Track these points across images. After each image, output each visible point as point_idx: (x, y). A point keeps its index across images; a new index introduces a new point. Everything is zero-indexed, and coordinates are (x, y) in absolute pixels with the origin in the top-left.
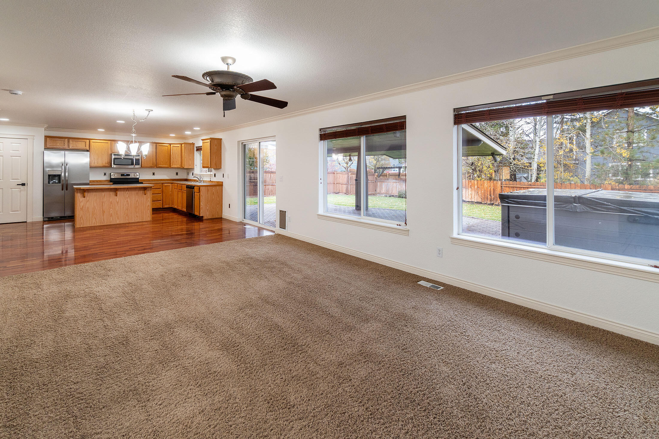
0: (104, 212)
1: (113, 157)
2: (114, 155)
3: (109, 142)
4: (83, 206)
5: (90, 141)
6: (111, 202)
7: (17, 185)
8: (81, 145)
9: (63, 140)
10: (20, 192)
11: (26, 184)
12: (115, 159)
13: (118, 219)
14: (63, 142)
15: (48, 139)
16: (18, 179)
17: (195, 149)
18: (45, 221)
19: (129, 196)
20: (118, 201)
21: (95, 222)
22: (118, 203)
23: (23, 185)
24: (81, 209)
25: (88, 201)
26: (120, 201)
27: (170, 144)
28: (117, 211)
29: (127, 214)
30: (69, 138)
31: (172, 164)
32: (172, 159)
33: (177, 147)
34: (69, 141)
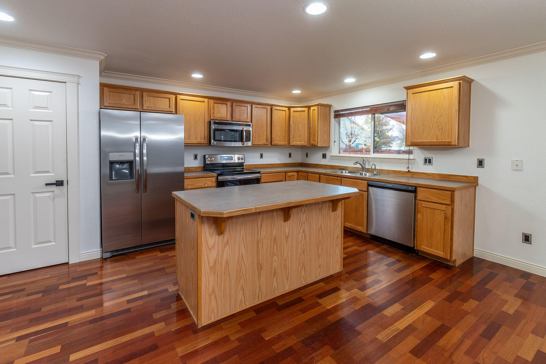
0: (260, 267)
1: (213, 127)
2: (215, 123)
3: (206, 100)
4: (215, 262)
5: (176, 98)
6: (275, 239)
7: (47, 184)
8: (163, 103)
9: (133, 92)
10: (54, 199)
11: (65, 183)
12: (215, 130)
13: (287, 279)
14: (132, 97)
15: (106, 89)
16: (48, 172)
17: (332, 114)
18: (106, 259)
19: (306, 219)
20: (287, 234)
21: (243, 299)
22: (287, 238)
23: (59, 183)
24: (211, 268)
25: (228, 242)
26: (290, 234)
27: (289, 108)
28: (285, 260)
29: (303, 264)
30: (142, 91)
31: (291, 140)
32: (292, 131)
33: (302, 113)
34: (142, 96)
